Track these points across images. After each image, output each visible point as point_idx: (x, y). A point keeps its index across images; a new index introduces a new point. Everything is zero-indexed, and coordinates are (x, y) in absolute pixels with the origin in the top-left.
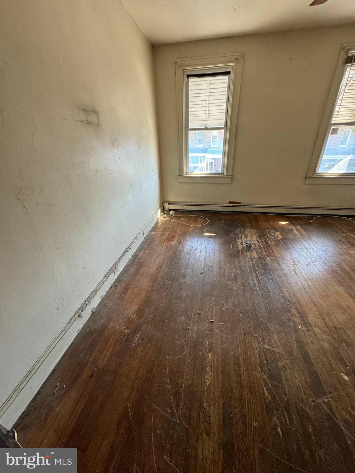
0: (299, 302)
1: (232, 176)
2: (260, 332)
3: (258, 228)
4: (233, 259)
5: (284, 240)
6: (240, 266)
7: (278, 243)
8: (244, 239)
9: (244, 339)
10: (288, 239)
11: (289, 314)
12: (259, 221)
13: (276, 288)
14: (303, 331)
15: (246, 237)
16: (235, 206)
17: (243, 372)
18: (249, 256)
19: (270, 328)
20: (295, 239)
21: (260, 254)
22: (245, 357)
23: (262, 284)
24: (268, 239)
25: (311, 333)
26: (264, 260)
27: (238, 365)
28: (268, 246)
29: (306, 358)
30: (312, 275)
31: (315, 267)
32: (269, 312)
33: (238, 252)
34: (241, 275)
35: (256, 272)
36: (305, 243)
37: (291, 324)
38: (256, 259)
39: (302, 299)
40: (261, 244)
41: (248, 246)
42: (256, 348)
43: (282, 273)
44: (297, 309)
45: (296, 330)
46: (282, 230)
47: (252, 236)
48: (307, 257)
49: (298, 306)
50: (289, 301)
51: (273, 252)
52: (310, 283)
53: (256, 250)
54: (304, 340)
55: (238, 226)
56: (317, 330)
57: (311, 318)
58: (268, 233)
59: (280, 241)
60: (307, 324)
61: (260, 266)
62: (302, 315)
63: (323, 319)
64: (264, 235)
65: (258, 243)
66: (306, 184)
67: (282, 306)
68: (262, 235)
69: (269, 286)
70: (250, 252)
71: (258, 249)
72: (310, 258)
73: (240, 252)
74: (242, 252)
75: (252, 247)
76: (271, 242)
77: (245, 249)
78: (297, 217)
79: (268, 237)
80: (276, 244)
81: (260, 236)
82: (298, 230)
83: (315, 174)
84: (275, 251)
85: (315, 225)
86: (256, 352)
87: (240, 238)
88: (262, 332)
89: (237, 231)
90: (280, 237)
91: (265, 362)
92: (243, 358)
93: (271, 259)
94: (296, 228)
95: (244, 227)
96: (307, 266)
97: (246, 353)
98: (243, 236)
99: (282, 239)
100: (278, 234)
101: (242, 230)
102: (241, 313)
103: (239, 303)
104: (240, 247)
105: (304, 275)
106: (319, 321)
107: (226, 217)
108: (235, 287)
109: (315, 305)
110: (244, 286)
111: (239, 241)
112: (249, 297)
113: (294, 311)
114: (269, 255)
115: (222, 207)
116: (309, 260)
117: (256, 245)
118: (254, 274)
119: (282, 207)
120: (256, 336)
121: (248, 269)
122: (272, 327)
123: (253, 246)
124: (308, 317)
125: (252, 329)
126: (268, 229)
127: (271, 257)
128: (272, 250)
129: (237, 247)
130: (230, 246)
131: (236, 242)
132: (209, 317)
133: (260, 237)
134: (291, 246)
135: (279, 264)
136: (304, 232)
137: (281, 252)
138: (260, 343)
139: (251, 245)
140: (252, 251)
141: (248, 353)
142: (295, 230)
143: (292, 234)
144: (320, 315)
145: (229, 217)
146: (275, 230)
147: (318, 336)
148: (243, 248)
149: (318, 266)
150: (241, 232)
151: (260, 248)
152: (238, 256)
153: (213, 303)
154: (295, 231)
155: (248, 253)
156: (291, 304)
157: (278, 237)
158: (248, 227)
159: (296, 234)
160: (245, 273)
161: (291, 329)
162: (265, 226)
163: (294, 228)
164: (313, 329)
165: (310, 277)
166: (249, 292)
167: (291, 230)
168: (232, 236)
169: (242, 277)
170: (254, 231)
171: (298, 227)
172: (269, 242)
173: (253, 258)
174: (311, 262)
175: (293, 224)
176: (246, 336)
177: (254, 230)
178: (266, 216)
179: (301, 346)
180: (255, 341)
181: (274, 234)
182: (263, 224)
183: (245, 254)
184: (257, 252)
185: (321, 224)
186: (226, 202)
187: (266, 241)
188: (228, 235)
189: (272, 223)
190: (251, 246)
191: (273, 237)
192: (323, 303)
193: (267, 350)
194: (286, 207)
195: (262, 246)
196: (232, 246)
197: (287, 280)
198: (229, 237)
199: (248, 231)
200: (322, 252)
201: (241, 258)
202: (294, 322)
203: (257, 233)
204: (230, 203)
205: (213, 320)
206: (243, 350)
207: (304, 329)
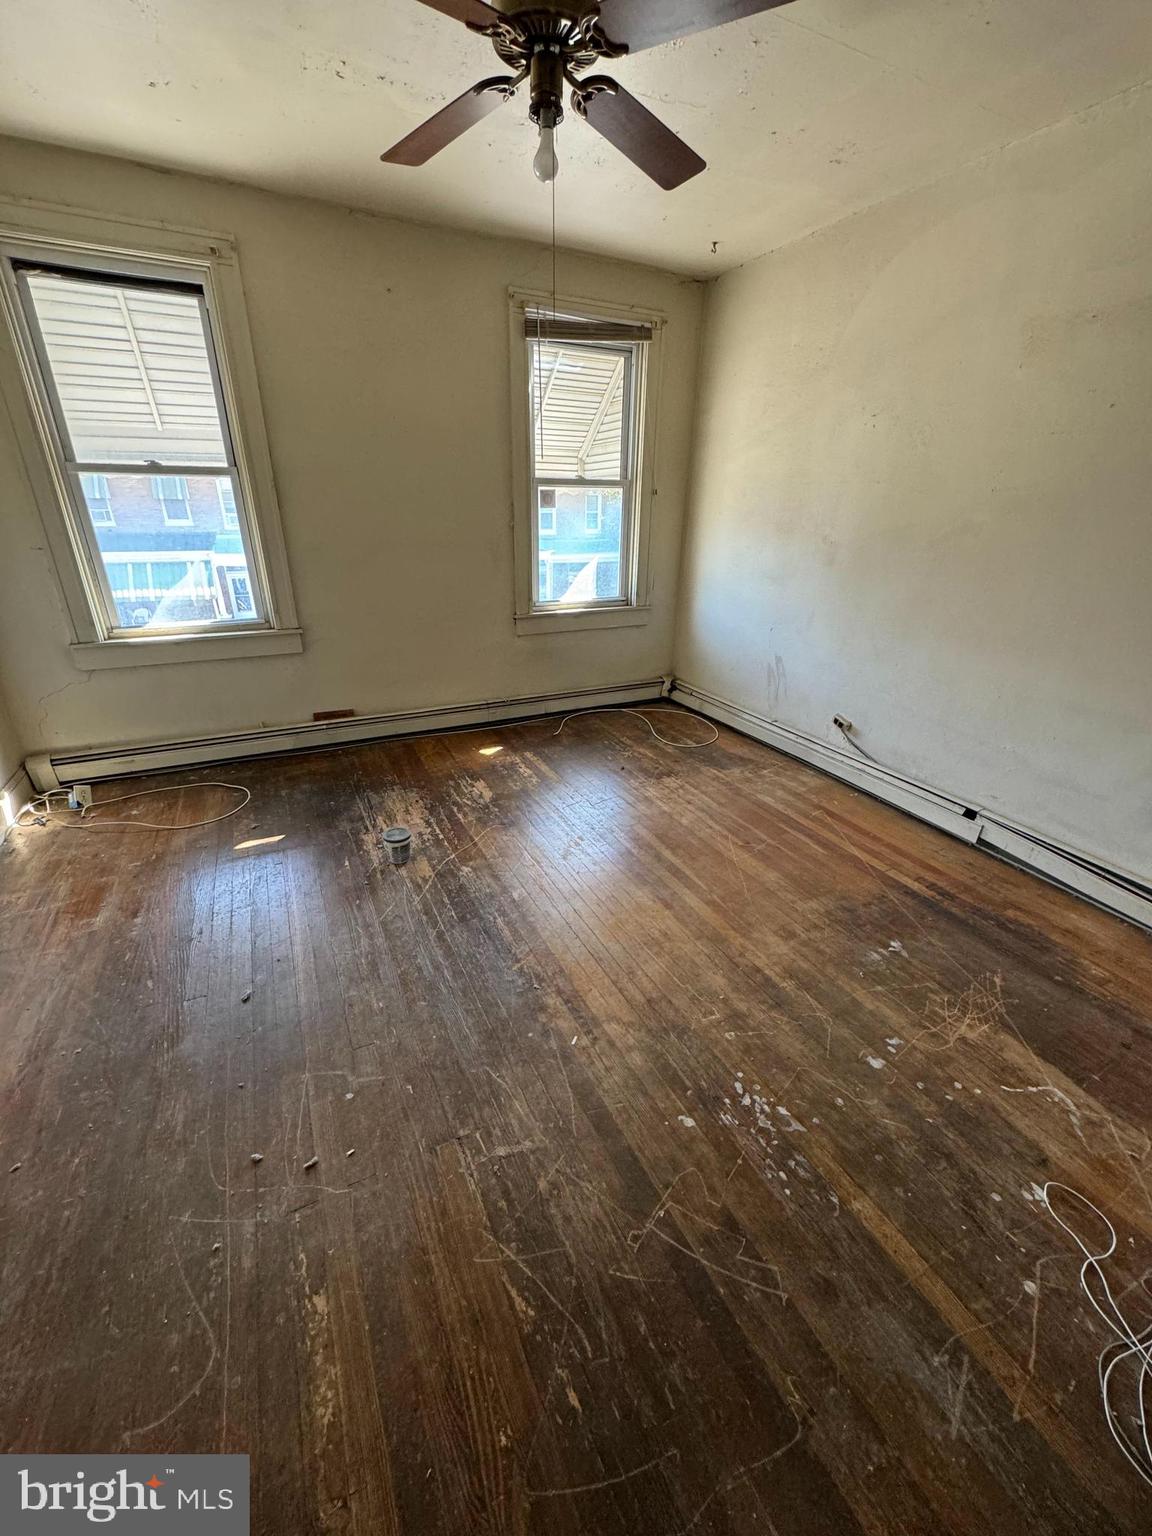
0: (562, 971)
1: (301, 631)
2: (476, 1115)
3: (423, 783)
4: (359, 906)
5: (500, 802)
6: (383, 924)
7: (484, 815)
8: (384, 826)
9: (432, 1165)
10: (509, 797)
11: (542, 1018)
12: (422, 758)
13: (498, 952)
14: (584, 1049)
15: (390, 818)
16: (338, 726)
17: (444, 1283)
18: (407, 881)
19: (500, 1085)
20: (525, 792)
21: (440, 862)
22: (442, 1229)
23: (460, 955)
24: (455, 809)
25: (602, 1043)
26: (455, 876)
27: (426, 1269)
28: (458, 831)
29: (602, 1123)
30: (579, 880)
31: (582, 856)
32: (490, 1036)
33: (370, 877)
34: (392, 949)
35: (435, 925)
36: (550, 796)
37: (554, 1044)
38: (430, 883)
39: (569, 957)
40: (438, 831)
41: (397, 848)
42: (472, 1175)
43: (509, 900)
44: (559, 992)
45: (566, 1056)
46: (490, 772)
47: (407, 811)
48: (563, 834)
49: (560, 982)
50: (537, 976)
51: (475, 844)
52: (578, 905)
53: (425, 854)
54: (590, 1074)
55: (358, 789)
56: (613, 1029)
57: (598, 1001)
58: (452, 791)
59: (488, 807)
60: (589, 1025)
61: (446, 900)
62: (574, 1002)
63: (620, 990)
64: (442, 801)
65: (430, 829)
66: (519, 636)
67: (521, 1001)
68: (438, 802)
69: (480, 953)
70: (410, 864)
71: (433, 850)
72: (568, 834)
73: (379, 876)
74: (382, 872)
75: (413, 845)
76: (465, 815)
77: (391, 860)
78: (523, 727)
79: (455, 803)
80: (479, 819)
81: (432, 805)
82: (529, 764)
83: (534, 608)
84: (481, 839)
85: (565, 741)
86: (474, 1187)
87: (370, 828)
88: (480, 1109)
89: (360, 806)
90: (488, 795)
91: (503, 1204)
92: (435, 1236)
93: (472, 867)
94: (525, 760)
95: (378, 786)
96: (564, 858)
97: (444, 1213)
98: (380, 818)
99: (495, 801)
100: (480, 785)
101: (375, 799)
102: (408, 1080)
103: (400, 1049)
104: (375, 856)
105: (561, 886)
106: (615, 1004)
107: (313, 767)
108: (378, 1000)
109: (599, 961)
110: (404, 983)
111: (369, 839)
112: (425, 1016)
113: (552, 1001)
114: (465, 859)
115: (294, 737)
116: (565, 840)
117: (425, 837)
118: (432, 934)
119: (479, 707)
120: (467, 1132)
121: (410, 925)
122: (504, 1079)
123: (414, 843)
124: (588, 1003)
125: (450, 1116)
126: (453, 779)
127: (471, 863)
128: (472, 840)
129: (365, 861)
130: (343, 865)
131: (359, 844)
132: (299, 1152)
133: (432, 810)
134: (519, 813)
135: (496, 877)
136: (544, 768)
137: (495, 839)
138: (479, 1151)
139: (406, 843)
140: (414, 859)
141: (451, 1207)
142: (523, 766)
143: (515, 777)
144: (614, 983)
145: (325, 766)
146: (472, 778)
147: (619, 1044)
148: (386, 857)
149: (590, 851)
150: (371, 808)
151: (438, 843)
152: (373, 891)
153: (307, 1095)
154: (523, 770)
155: (403, 872)
156: (543, 984)
157: (481, 796)
158: (393, 783)
159: (526, 775)
160: (405, 938)
161: (555, 1057)
162: (441, 771)
163: (519, 761)
164: (604, 1032)
165: (575, 885)
166: (425, 1000)
167: (513, 765)
168: (345, 826)
169: (394, 959)
170: (413, 795)
171: (528, 755)
172: (460, 816)
173: (420, 882)
174: (572, 844)
175: (515, 750)
176: (435, 1151)
177: (412, 791)
178: (439, 740)
179: (585, 1092)
180: (464, 1153)
181: (470, 789)
182: (436, 766)
183: (394, 878)
184: (430, 859)
185: (578, 734)
186: (302, 716)
187: (451, 816)
188: (329, 827)
189: (459, 757)
190: (408, 845)
191: (468, 799)
192: (615, 948)
193: (503, 1160)
194: (488, 706)
195: (441, 836)
196: (347, 863)
197: (523, 917)
198: (334, 833)
199: (394, 800)
200: (592, 811)
201: (385, 894)
202: (560, 1035)
203: (421, 799)
204: (318, 717)
205: (316, 1158)
206: (432, 1207)
207: (585, 1041)
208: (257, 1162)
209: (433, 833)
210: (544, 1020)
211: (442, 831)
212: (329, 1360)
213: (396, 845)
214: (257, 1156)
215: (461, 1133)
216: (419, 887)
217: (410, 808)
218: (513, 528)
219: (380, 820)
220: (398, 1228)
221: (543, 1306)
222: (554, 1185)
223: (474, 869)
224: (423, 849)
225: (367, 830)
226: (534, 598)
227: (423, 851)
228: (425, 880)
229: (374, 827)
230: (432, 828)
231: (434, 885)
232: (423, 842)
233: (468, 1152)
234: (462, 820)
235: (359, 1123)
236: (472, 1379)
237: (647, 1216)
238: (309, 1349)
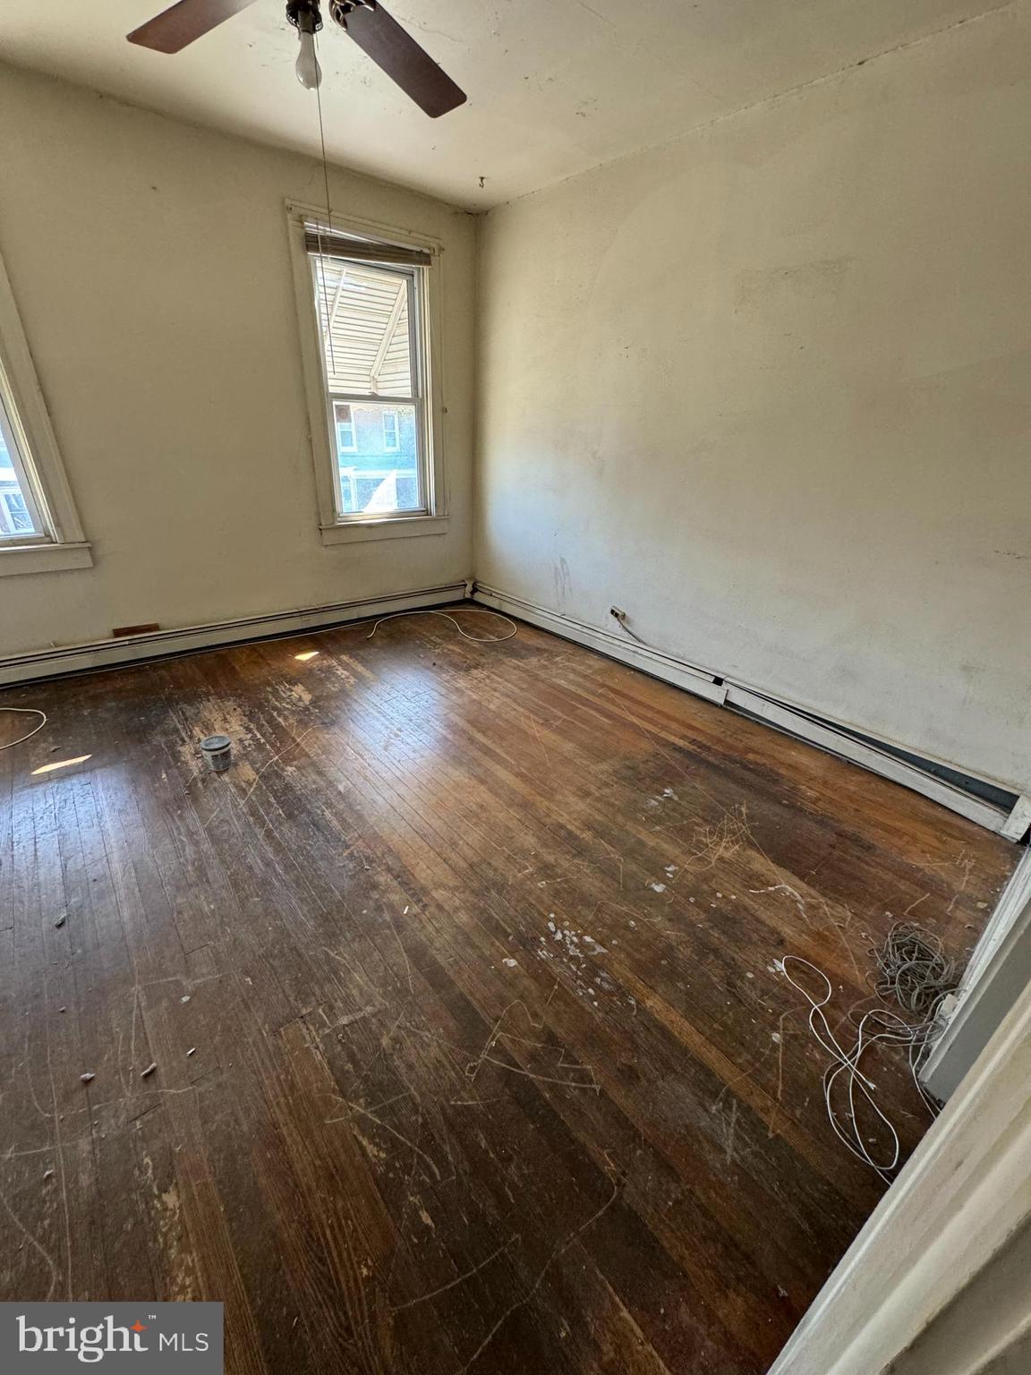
0: (390, 850)
1: (88, 545)
2: (318, 992)
3: (239, 692)
4: (180, 817)
5: (320, 704)
6: (209, 830)
7: (304, 716)
8: (202, 736)
9: (277, 1047)
10: (329, 697)
11: (375, 895)
12: (237, 667)
13: (328, 842)
14: (415, 916)
15: (208, 728)
16: (141, 641)
17: (297, 1150)
18: (231, 786)
19: (339, 962)
20: (343, 693)
21: (263, 765)
22: (291, 1101)
23: (290, 850)
24: (275, 714)
25: (432, 909)
26: (279, 776)
27: (277, 1142)
28: (280, 734)
29: (437, 978)
30: (401, 768)
31: (402, 746)
32: (325, 918)
33: (191, 788)
34: (220, 854)
35: (263, 824)
36: (368, 694)
37: (387, 917)
38: (254, 785)
39: (395, 837)
40: (259, 736)
41: (217, 756)
42: (317, 1048)
43: (335, 793)
44: (389, 870)
45: (399, 925)
46: (306, 676)
47: (225, 720)
48: (382, 728)
49: (390, 860)
50: (367, 858)
51: (298, 745)
52: (402, 790)
53: (248, 759)
54: (423, 938)
55: (170, 702)
56: (439, 894)
57: (426, 872)
58: (270, 697)
59: (308, 709)
60: (417, 894)
61: (272, 800)
62: (404, 878)
63: (445, 860)
64: (261, 707)
65: (249, 736)
66: (327, 546)
67: (352, 883)
68: (256, 708)
69: (310, 845)
70: (232, 769)
71: (255, 754)
72: (387, 727)
73: (200, 785)
74: (203, 781)
75: (234, 752)
76: (286, 719)
77: (212, 768)
78: (337, 631)
79: (275, 708)
80: (300, 721)
81: (251, 712)
82: (346, 667)
83: (339, 519)
84: (303, 739)
85: (379, 643)
86: (320, 1057)
87: (187, 739)
88: (322, 988)
89: (174, 720)
90: (307, 698)
91: (349, 1067)
92: (285, 1110)
93: (295, 767)
94: (341, 663)
95: (193, 698)
96: (386, 749)
97: (292, 1087)
98: (197, 729)
99: (314, 702)
100: (299, 690)
101: (190, 711)
102: (247, 973)
103: (236, 944)
104: (195, 767)
105: (384, 775)
106: (442, 873)
107: (119, 684)
108: (209, 903)
109: (424, 837)
110: (236, 885)
111: (186, 751)
112: (260, 910)
113: (383, 879)
114: (287, 760)
115: (92, 655)
116: (384, 732)
117: (246, 743)
118: (261, 833)
119: (290, 616)
120: (309, 1010)
121: (237, 827)
122: (342, 956)
123: (235, 749)
124: (416, 875)
125: (291, 999)
126: (269, 684)
127: (295, 763)
128: (295, 741)
129: (184, 771)
130: (160, 778)
131: (176, 756)
132: (135, 1061)
133: (251, 717)
134: (339, 712)
135: (320, 773)
136: (360, 668)
137: (317, 738)
138: (323, 1025)
139: (226, 750)
140: (236, 765)
141: (298, 1079)
142: (340, 668)
143: (333, 679)
144: (439, 855)
145: (131, 682)
146: (290, 682)
147: (446, 907)
148: (206, 766)
149: (409, 741)
150: (186, 719)
151: (260, 747)
152: (195, 800)
153: (139, 1006)
154: (341, 672)
155: (226, 778)
156: (374, 865)
157: (300, 699)
158: (208, 694)
159: (343, 676)
160: (233, 840)
161: (389, 927)
162: (258, 678)
163: (335, 664)
164: (433, 898)
165: (398, 774)
166: (258, 896)
167: (330, 669)
168: (159, 740)
169: (223, 862)
170: (230, 704)
171: (344, 658)
172: (280, 720)
173: (244, 785)
174: (392, 736)
175: (331, 654)
176: (280, 1033)
177: (229, 700)
178: (254, 649)
179: (418, 954)
180: (308, 1029)
181: (289, 693)
182: (252, 675)
183: (216, 785)
184: (253, 763)
185: (391, 636)
186: (100, 632)
187: (271, 721)
188: (140, 741)
189: (275, 664)
190: (228, 752)
191: (287, 703)
192: (437, 823)
193: (347, 1028)
194: (301, 614)
195: (262, 741)
196: (164, 776)
197: (350, 806)
198: (148, 748)
199: (210, 710)
200: (408, 704)
201: (207, 800)
202: (391, 906)
203: (240, 706)
204: (118, 633)
205: (154, 1065)
206: (281, 1084)
207: (416, 909)
208: (87, 1082)
209: (254, 738)
210: (377, 897)
211: (263, 735)
212: (185, 1249)
213: (216, 753)
214: (88, 1076)
215: (304, 1012)
216: (244, 790)
217: (228, 717)
218: (311, 441)
219: (197, 731)
220: (247, 1111)
221: (394, 1146)
222: (396, 1040)
223: (298, 768)
224: (245, 755)
225: (183, 740)
226: (338, 509)
227: (245, 756)
228: (250, 784)
229: (191, 737)
230: (253, 733)
231: (259, 787)
232: (245, 748)
233: (311, 1027)
234: (283, 724)
235: (198, 1021)
236: (332, 1227)
237: (481, 1049)
238: (162, 1246)
